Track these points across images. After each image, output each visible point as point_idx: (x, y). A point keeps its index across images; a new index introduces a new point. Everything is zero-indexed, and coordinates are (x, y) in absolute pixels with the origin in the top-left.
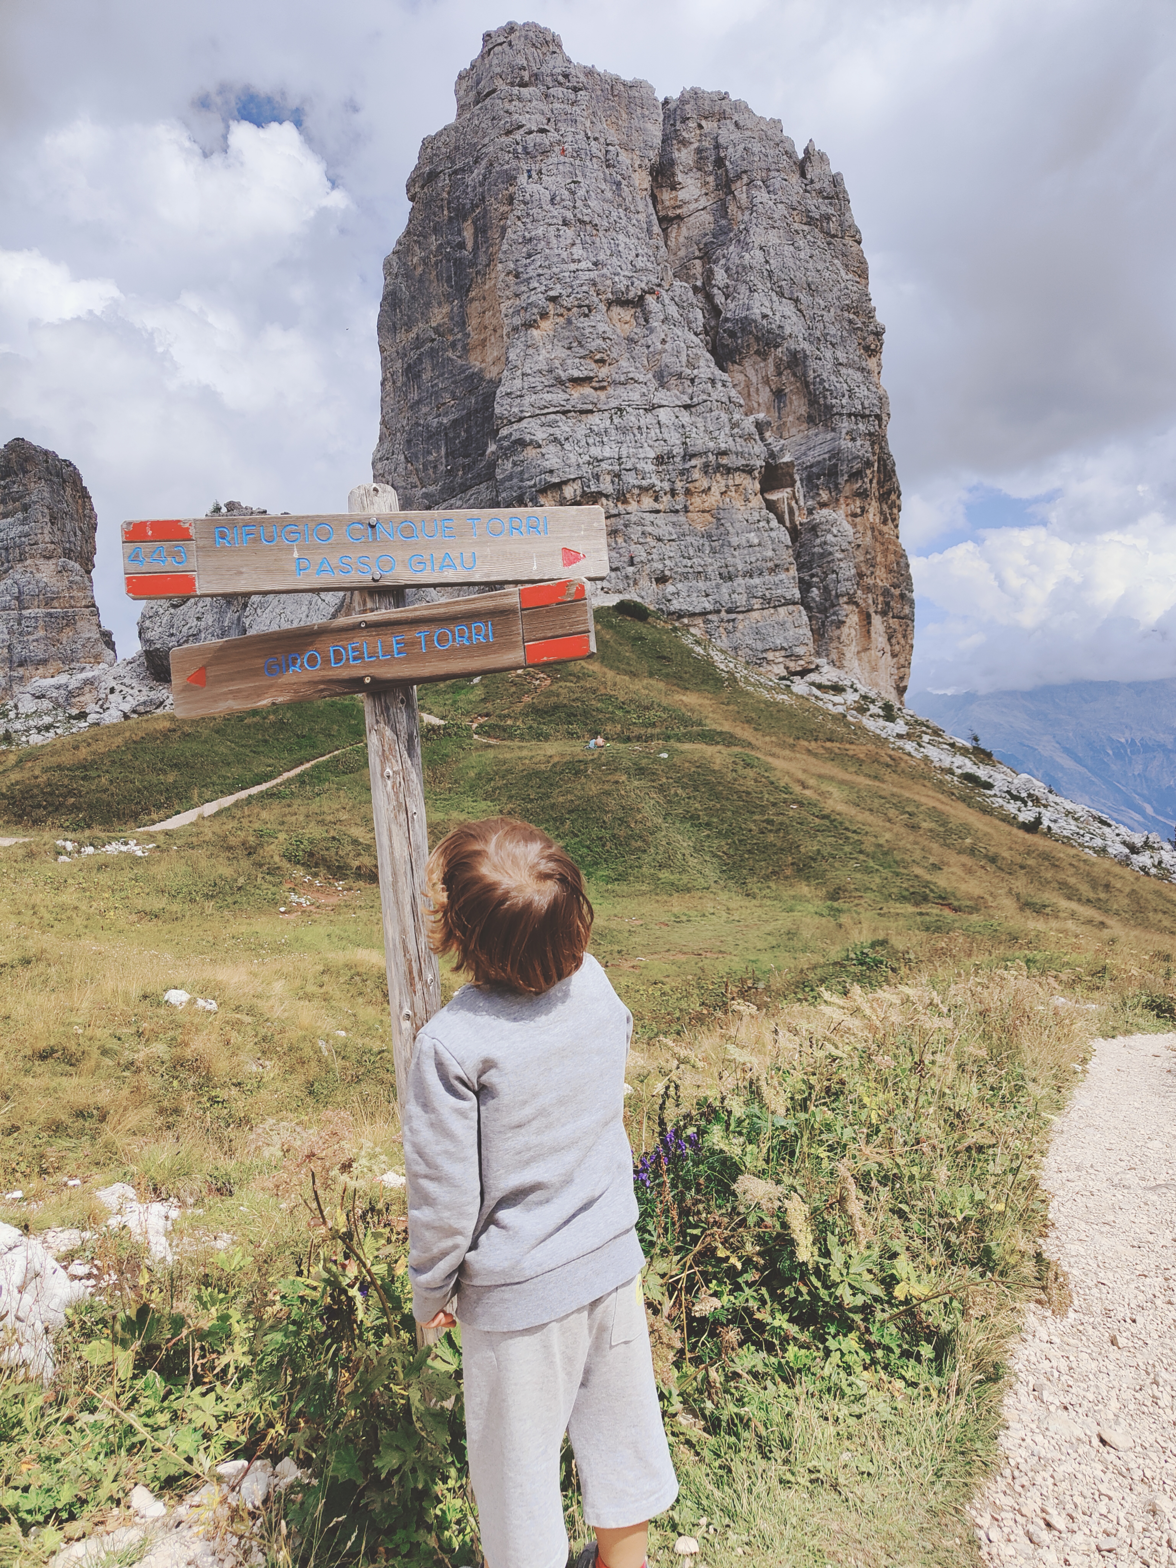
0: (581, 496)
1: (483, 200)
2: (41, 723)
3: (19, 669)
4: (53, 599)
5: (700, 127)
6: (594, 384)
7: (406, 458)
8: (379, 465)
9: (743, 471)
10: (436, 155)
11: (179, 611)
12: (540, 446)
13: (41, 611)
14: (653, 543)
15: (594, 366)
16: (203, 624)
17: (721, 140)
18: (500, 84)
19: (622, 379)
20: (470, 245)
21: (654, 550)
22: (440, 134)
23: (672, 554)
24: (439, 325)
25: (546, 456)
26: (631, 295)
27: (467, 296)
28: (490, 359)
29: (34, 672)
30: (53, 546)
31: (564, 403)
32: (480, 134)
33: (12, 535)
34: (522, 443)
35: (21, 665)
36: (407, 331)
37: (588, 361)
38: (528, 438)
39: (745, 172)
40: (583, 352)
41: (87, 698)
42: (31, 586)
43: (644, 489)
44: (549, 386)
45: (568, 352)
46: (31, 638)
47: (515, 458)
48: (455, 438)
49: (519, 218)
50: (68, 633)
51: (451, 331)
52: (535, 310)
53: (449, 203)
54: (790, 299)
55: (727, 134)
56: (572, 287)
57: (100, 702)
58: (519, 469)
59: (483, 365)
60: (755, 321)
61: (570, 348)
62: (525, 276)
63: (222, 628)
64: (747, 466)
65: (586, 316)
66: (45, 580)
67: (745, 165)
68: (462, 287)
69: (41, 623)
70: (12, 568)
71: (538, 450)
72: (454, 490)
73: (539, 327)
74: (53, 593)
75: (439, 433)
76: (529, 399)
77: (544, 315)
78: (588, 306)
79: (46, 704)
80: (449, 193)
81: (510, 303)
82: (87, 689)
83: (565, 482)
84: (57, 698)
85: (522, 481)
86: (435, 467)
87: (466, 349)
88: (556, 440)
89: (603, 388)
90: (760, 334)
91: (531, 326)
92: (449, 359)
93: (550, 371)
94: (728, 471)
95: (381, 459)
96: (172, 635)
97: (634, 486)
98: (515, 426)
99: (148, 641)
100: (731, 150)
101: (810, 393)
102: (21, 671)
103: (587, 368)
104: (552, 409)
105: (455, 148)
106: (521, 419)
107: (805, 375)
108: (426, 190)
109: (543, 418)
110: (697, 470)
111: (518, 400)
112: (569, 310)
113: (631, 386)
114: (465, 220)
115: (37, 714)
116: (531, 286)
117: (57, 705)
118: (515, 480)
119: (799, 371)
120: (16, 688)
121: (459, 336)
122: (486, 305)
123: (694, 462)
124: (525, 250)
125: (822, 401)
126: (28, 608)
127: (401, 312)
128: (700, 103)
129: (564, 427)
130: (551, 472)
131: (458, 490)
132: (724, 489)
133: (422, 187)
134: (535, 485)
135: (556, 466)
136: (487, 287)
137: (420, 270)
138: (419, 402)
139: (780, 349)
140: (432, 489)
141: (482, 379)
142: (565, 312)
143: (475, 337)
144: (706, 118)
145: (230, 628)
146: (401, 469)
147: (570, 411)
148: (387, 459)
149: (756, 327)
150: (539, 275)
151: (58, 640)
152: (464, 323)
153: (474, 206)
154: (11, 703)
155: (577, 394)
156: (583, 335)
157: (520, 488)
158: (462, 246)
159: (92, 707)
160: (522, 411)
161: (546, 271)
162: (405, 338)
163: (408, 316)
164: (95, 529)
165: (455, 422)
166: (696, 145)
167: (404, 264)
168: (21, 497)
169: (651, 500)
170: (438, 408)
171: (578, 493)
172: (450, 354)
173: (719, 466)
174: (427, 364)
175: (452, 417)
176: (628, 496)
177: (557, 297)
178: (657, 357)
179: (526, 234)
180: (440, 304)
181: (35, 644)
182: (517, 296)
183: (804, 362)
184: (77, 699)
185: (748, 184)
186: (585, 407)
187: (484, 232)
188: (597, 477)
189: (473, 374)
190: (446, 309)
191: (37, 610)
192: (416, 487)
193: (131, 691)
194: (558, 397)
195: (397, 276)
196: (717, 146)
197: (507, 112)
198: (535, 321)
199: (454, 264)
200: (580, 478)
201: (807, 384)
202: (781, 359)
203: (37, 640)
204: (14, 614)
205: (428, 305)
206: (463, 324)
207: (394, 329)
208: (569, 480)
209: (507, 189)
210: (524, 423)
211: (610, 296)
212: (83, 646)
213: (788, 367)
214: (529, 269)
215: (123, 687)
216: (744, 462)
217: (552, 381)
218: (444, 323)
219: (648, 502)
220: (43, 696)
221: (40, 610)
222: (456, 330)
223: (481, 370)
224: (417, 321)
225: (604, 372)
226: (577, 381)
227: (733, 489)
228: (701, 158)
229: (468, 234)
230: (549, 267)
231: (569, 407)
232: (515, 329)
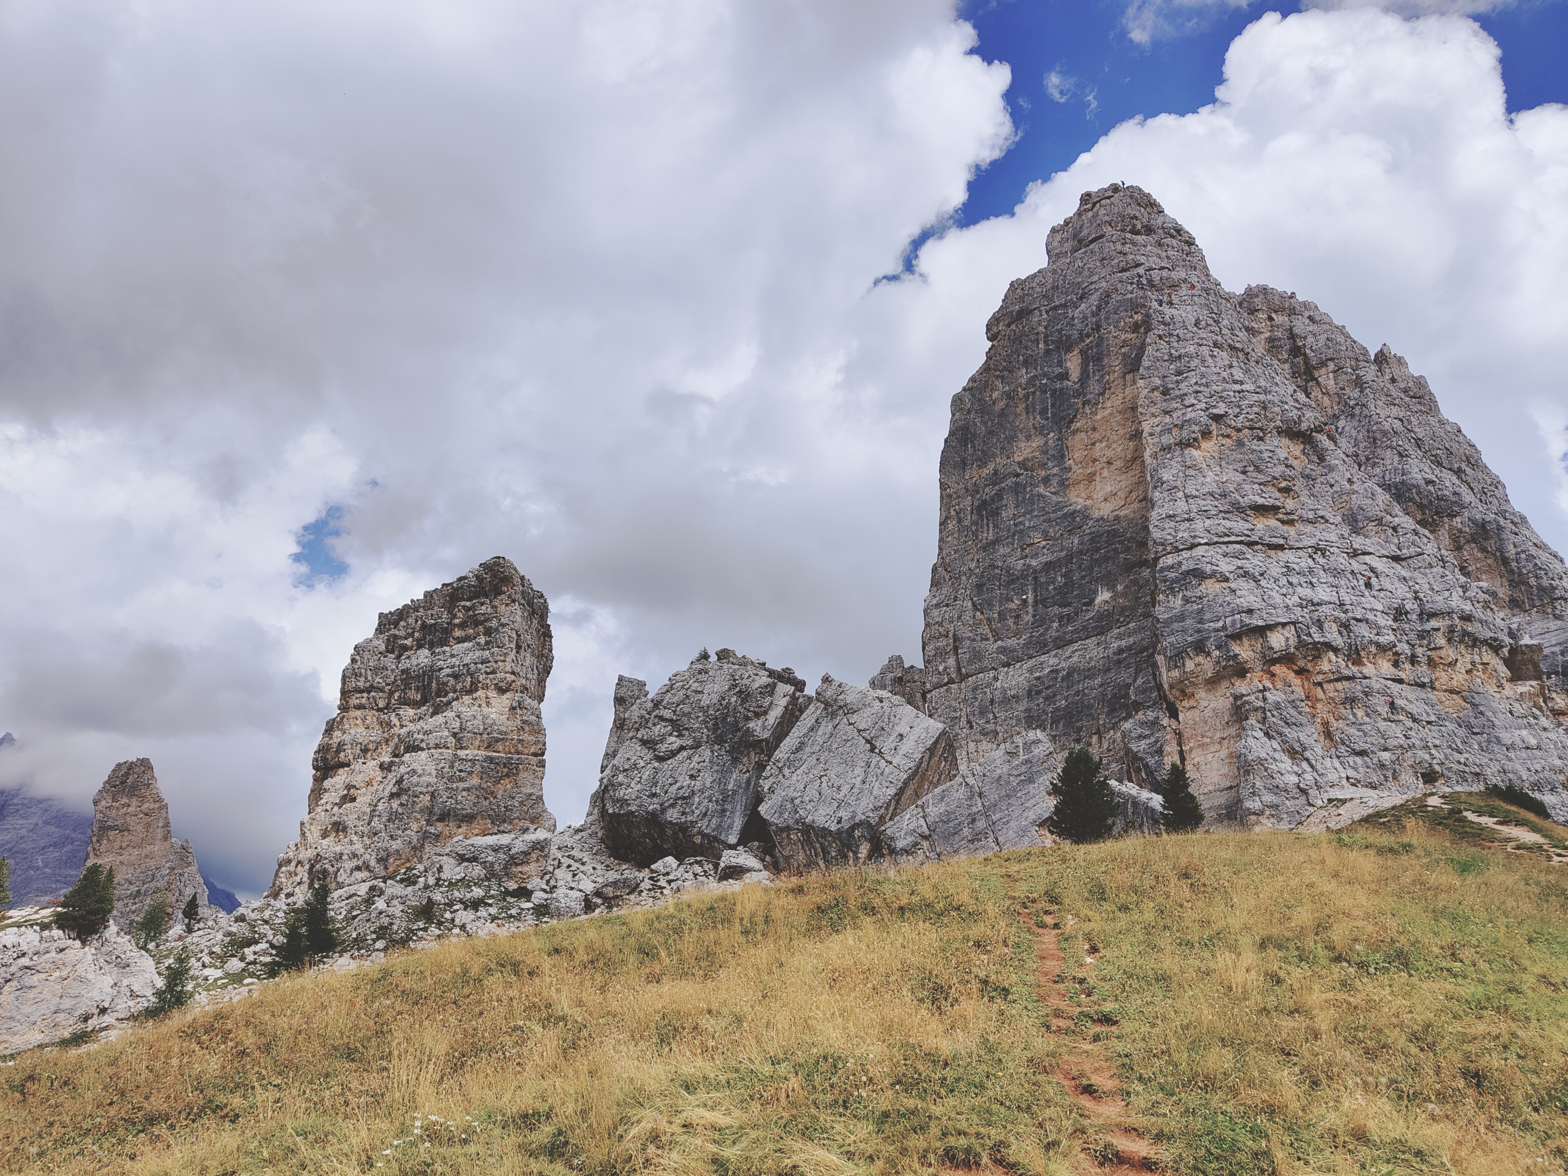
0: (1297, 648)
1: (1098, 327)
2: (468, 896)
3: (438, 824)
4: (498, 740)
5: (1271, 319)
6: (1281, 516)
7: (974, 605)
8: (935, 613)
9: (1490, 646)
10: (1028, 295)
11: (665, 765)
12: (1227, 580)
13: (482, 753)
14: (1409, 723)
15: (1278, 495)
16: (698, 784)
17: (1296, 331)
18: (1108, 230)
19: (1311, 515)
20: (1075, 375)
21: (1412, 733)
22: (1033, 277)
23: (1437, 742)
24: (1026, 459)
25: (1238, 593)
26: (1304, 426)
27: (1068, 427)
28: (1099, 495)
29: (455, 830)
30: (513, 677)
31: (1249, 533)
32: (1086, 273)
33: (467, 660)
34: (1199, 575)
35: (441, 819)
36: (980, 467)
37: (1270, 488)
38: (1208, 569)
39: (1332, 359)
40: (1262, 478)
41: (532, 868)
42: (475, 722)
43: (1383, 649)
44: (1225, 512)
45: (1244, 477)
46: (462, 785)
47: (1188, 594)
48: (1048, 583)
49: (1160, 337)
50: (507, 784)
51: (1043, 465)
52: (1196, 428)
53: (1046, 336)
54: (1450, 469)
55: (1301, 325)
56: (1239, 406)
57: (547, 877)
58: (1195, 607)
59: (1089, 502)
60: (1417, 487)
61: (1244, 473)
62: (1177, 393)
63: (724, 792)
64: (1496, 640)
65: (1261, 439)
66: (493, 716)
67: (1330, 353)
68: (1063, 418)
69: (478, 768)
70: (457, 699)
71: (1224, 585)
72: (1045, 645)
73: (1199, 447)
74: (500, 733)
75: (1025, 577)
76: (1199, 525)
77: (1206, 434)
78: (1261, 429)
79: (477, 871)
80: (1046, 328)
81: (1156, 421)
82: (534, 856)
83: (1270, 627)
84: (492, 864)
85: (1201, 621)
86: (1018, 617)
87: (1064, 485)
88: (1246, 574)
89: (1291, 523)
90: (1425, 502)
91: (1189, 445)
92: (1040, 495)
93: (1224, 496)
94: (1475, 642)
95: (937, 606)
96: (654, 795)
97: (1371, 642)
98: (1185, 554)
99: (618, 801)
100: (1310, 339)
101: (1512, 572)
102: (440, 826)
103: (1271, 497)
104: (1233, 538)
105: (1053, 288)
106: (1193, 546)
107: (1501, 550)
108: (1013, 327)
109: (1224, 547)
110: (1440, 634)
111: (1187, 524)
112: (1239, 430)
113: (1323, 526)
114: (1069, 350)
115: (465, 883)
116: (1187, 403)
117: (491, 874)
118: (1189, 622)
119: (1491, 545)
120: (428, 848)
121: (1055, 471)
122: (1097, 436)
123: (1434, 623)
124: (1172, 367)
125: (1533, 581)
126: (466, 748)
127: (973, 447)
128: (1270, 297)
129: (1254, 561)
130: (1250, 611)
131: (1051, 645)
132: (1470, 666)
133: (1009, 325)
134: (1224, 628)
135: (1256, 606)
136: (1099, 417)
137: (1001, 405)
138: (997, 541)
139: (1458, 519)
140: (1012, 642)
141: (1088, 517)
142: (1234, 433)
143: (1078, 471)
144: (1276, 312)
145: (735, 792)
146: (967, 617)
147: (1256, 543)
148: (947, 605)
149: (1419, 493)
150: (1197, 392)
151: (492, 793)
152: (1063, 456)
153: (1082, 337)
154: (421, 867)
155: (1263, 526)
156: (1260, 458)
157: (1199, 631)
158: (1064, 376)
159: (535, 883)
160: (1195, 537)
161: (1202, 388)
162: (975, 474)
163: (983, 451)
164: (549, 673)
165: (1048, 566)
166: (1267, 335)
167: (980, 400)
168: (486, 620)
169: (1389, 665)
170: (1023, 549)
171: (1293, 641)
172: (1041, 490)
173: (1465, 633)
174: (1009, 500)
175: (1044, 559)
176: (1362, 654)
177: (1221, 416)
178: (1345, 497)
179: (1173, 351)
180: (1028, 438)
181: (465, 793)
182: (1167, 413)
183: (1499, 535)
184: (519, 869)
185: (1335, 372)
186: (1275, 541)
187: (1098, 359)
188: (1319, 624)
189: (1075, 511)
190: (1038, 442)
191: (476, 752)
192: (987, 639)
193: (582, 868)
194: (1239, 525)
195: (969, 412)
196: (1292, 336)
197: (1120, 253)
198: (1195, 440)
199: (1052, 395)
200: (1294, 623)
201: (1505, 561)
202: (1460, 531)
203: (468, 789)
204: (448, 753)
205: (1011, 439)
206: (1060, 457)
207: (963, 465)
208: (1277, 624)
209: (1131, 317)
210: (1199, 551)
211: (1279, 423)
212: (521, 803)
213: (1473, 539)
214: (1183, 386)
215: (571, 862)
216: (1493, 635)
217: (1226, 507)
218: (1034, 457)
219: (1386, 667)
220: (474, 859)
221: (480, 752)
222: (1050, 464)
223: (1086, 508)
224: (994, 456)
225: (1290, 504)
226: (1261, 510)
227: (1480, 667)
228: (1273, 347)
229: (1073, 363)
230: (1207, 385)
231: (1255, 538)
232: (1167, 449)
